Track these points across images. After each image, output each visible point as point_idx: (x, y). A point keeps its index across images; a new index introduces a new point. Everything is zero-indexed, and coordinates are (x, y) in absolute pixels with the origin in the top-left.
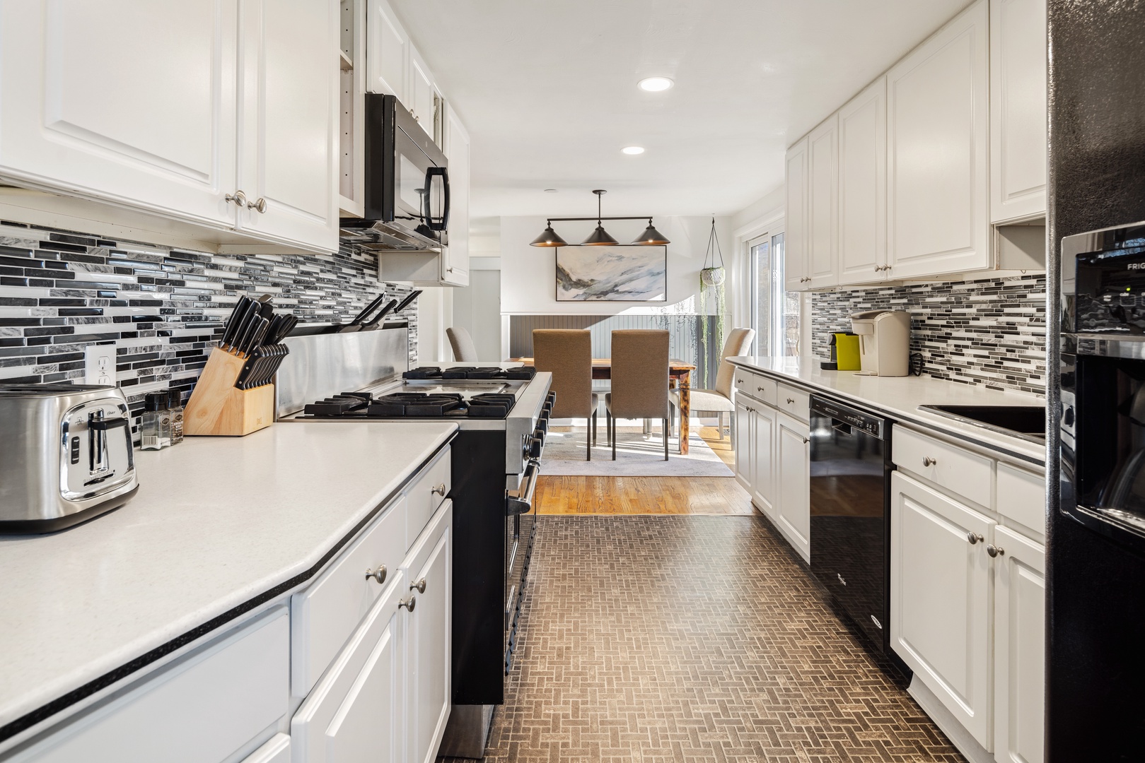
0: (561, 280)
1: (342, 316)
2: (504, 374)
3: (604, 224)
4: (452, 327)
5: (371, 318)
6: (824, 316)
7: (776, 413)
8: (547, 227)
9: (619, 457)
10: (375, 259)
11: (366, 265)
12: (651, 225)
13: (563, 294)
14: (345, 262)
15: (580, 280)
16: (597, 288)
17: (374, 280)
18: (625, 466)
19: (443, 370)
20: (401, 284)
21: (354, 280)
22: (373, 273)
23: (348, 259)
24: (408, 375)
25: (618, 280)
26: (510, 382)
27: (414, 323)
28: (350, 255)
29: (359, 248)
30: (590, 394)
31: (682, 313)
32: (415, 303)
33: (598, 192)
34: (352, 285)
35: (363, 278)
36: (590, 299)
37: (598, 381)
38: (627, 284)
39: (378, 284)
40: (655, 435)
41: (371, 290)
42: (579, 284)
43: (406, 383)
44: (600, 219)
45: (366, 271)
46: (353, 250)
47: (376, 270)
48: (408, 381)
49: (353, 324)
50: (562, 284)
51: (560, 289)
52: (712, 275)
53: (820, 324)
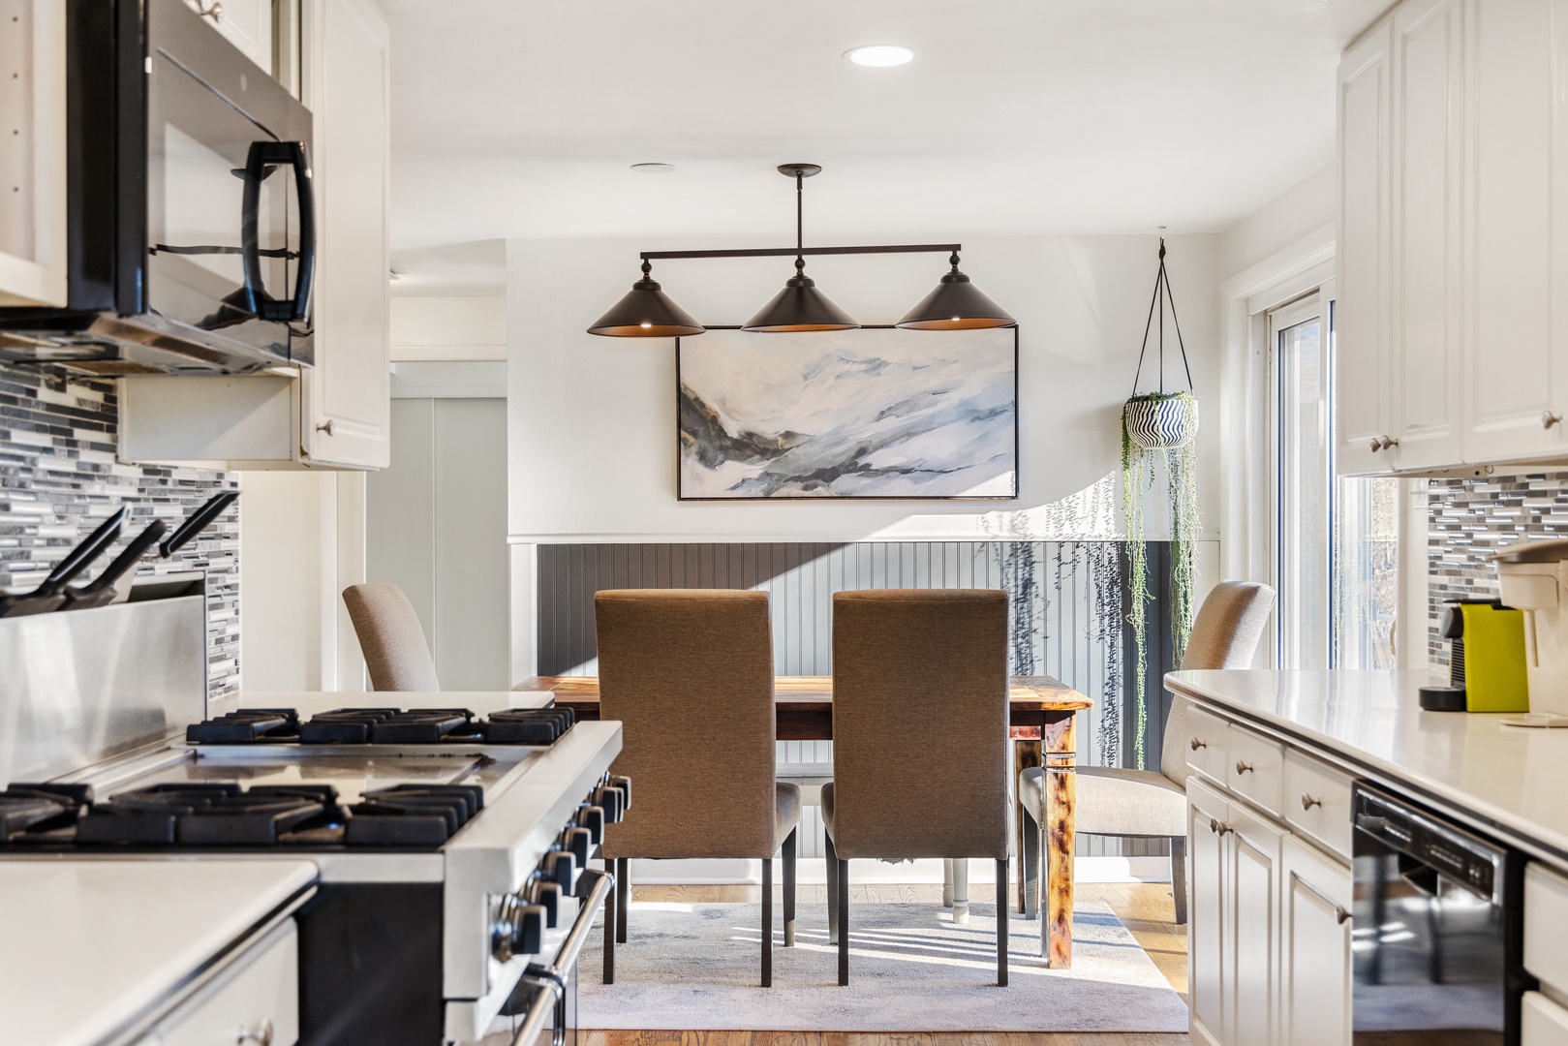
0: (694, 434)
1: (13, 565)
2: (480, 727)
3: (814, 268)
4: (361, 580)
5: (96, 570)
6: (1459, 549)
7: (1281, 839)
8: (640, 276)
9: (860, 975)
10: (106, 398)
11: (82, 417)
12: (955, 270)
13: (698, 478)
14: (20, 414)
15: (750, 435)
16: (804, 457)
17: (103, 458)
18: (876, 1002)
19: (304, 718)
20: (188, 468)
21: (45, 463)
22: (103, 437)
23: (26, 402)
24: (203, 733)
25: (868, 433)
26: (492, 751)
27: (229, 580)
28: (33, 393)
29: (60, 373)
30: (768, 786)
31: (1068, 532)
32: (232, 519)
33: (797, 171)
34: (40, 476)
35: (72, 454)
36: (783, 492)
37: (794, 744)
38: (896, 448)
39: (117, 470)
40: (976, 910)
41: (95, 487)
42: (747, 446)
43: (195, 757)
44: (800, 251)
45: (79, 434)
46: (43, 377)
47: (112, 430)
48: (201, 749)
49: (45, 590)
50: (694, 449)
51: (691, 463)
52: (1158, 417)
53: (1450, 573)
